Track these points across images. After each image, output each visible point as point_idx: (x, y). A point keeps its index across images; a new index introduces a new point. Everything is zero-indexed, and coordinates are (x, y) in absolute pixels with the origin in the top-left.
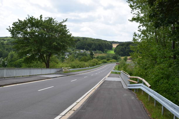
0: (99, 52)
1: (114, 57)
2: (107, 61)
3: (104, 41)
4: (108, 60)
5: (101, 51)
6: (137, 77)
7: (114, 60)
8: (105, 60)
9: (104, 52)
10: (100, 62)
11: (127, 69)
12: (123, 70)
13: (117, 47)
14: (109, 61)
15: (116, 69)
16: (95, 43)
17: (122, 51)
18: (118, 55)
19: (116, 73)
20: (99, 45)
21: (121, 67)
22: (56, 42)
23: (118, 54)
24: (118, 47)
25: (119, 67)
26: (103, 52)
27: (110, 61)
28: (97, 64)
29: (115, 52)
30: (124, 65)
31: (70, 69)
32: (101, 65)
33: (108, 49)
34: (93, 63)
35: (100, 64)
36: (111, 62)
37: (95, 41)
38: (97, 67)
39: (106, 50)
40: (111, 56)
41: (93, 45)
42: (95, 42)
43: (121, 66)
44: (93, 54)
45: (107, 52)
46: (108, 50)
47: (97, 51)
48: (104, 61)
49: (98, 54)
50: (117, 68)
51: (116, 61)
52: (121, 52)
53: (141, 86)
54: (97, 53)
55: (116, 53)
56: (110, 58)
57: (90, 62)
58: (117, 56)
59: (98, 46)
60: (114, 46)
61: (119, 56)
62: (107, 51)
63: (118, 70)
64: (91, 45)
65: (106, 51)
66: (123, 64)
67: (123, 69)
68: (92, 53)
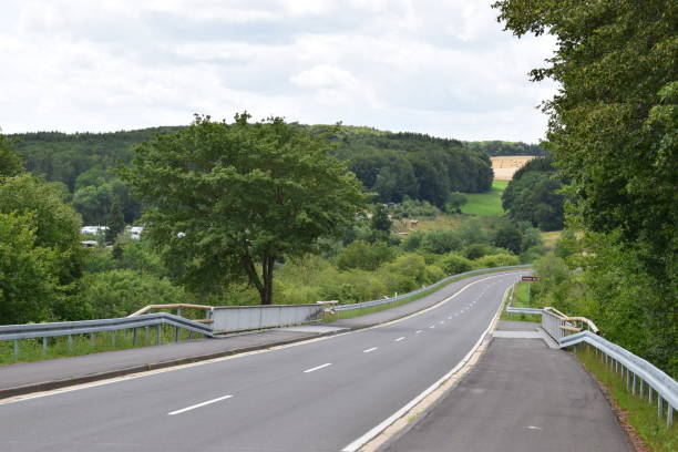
0: (416, 210)
1: (501, 233)
2: (467, 261)
3: (446, 144)
4: (474, 255)
5: (427, 203)
6: (579, 318)
7: (504, 254)
8: (458, 257)
9: (448, 206)
10: (433, 269)
11: (569, 300)
12: (554, 305)
13: (518, 175)
14: (481, 260)
15: (519, 300)
16: (393, 159)
17: (549, 202)
18: (528, 223)
19: (523, 318)
20: (419, 170)
21: (546, 291)
22: (308, 211)
23: (525, 218)
24: (524, 177)
25: (533, 293)
26: (438, 206)
27: (487, 258)
28: (420, 280)
29: (506, 206)
30: (559, 280)
31: (336, 304)
32: (443, 285)
33: (469, 191)
34: (404, 273)
35: (434, 280)
36: (491, 265)
37: (395, 147)
38: (425, 295)
39: (458, 194)
40: (485, 231)
41: (385, 170)
42: (393, 152)
43: (542, 289)
44: (390, 223)
45: (464, 209)
46: (470, 197)
47: (406, 203)
48: (453, 263)
49: (414, 224)
50: (527, 297)
51: (515, 258)
52: (542, 206)
53: (585, 335)
54: (406, 216)
55: (513, 212)
56: (483, 240)
57: (392, 271)
58: (519, 231)
59: (409, 178)
60: (504, 170)
61: (532, 229)
62: (464, 202)
63: (531, 303)
64: (374, 174)
65: (456, 204)
66: (553, 278)
67: (553, 300)
68: (384, 215)
